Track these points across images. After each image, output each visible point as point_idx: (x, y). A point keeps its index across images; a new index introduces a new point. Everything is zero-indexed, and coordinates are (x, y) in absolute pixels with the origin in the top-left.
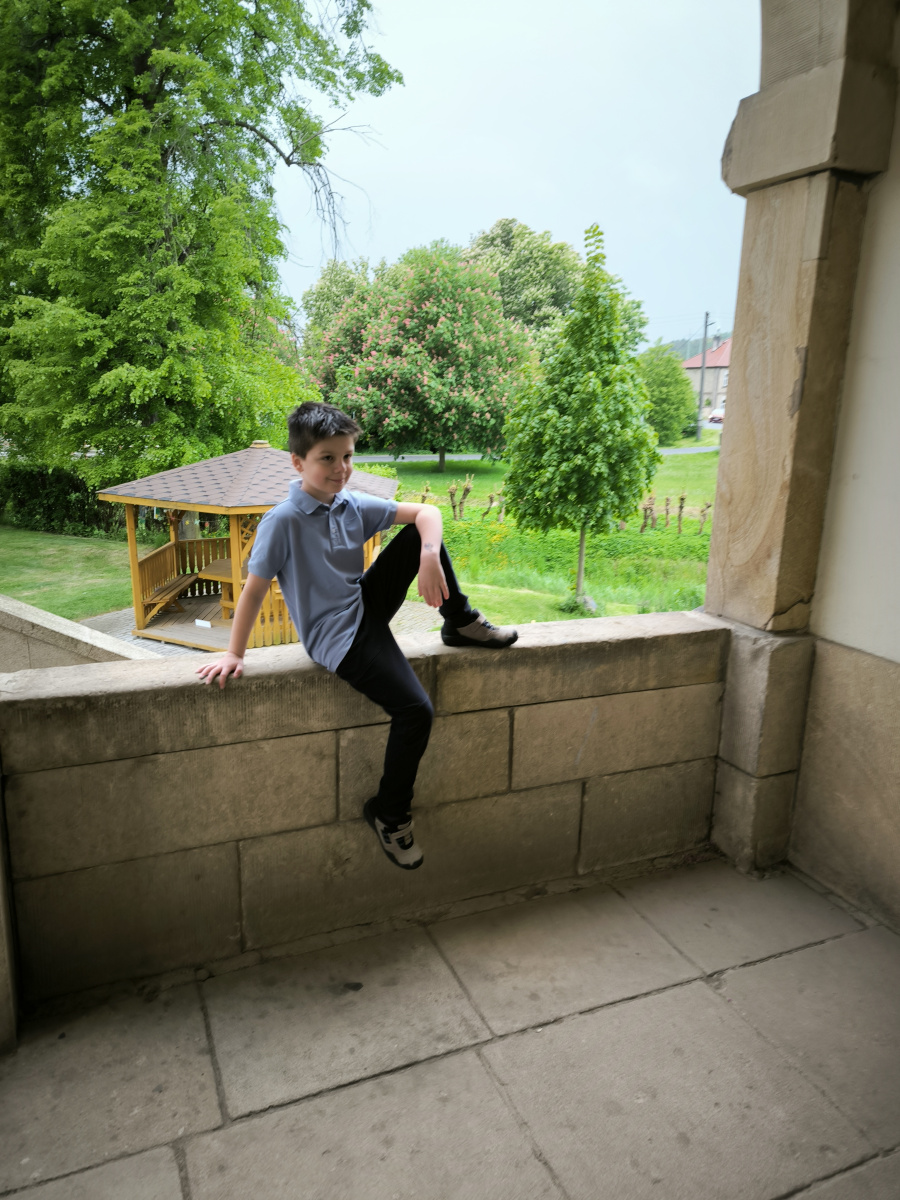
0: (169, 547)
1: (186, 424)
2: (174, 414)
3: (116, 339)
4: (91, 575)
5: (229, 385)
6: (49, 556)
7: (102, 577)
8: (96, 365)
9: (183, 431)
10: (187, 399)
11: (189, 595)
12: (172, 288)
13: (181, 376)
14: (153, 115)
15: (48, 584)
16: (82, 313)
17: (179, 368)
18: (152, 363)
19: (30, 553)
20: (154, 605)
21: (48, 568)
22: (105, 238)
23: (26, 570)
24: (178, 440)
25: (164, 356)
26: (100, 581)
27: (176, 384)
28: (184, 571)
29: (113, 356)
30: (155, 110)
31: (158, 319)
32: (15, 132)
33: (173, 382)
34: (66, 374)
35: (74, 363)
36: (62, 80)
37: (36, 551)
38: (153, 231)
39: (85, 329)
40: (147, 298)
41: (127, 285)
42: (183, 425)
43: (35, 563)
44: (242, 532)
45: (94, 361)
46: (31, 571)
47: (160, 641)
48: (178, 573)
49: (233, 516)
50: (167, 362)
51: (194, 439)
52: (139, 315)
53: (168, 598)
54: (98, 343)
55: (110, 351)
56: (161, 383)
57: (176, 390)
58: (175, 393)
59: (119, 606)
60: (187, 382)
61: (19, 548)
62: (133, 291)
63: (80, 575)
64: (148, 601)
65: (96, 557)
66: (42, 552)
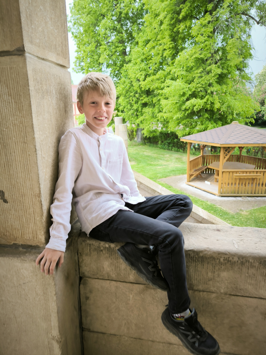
0: (200, 157)
1: (210, 117)
2: (207, 114)
3: (192, 91)
4: (177, 163)
5: (226, 104)
6: (167, 157)
7: (180, 164)
8: (185, 100)
9: (209, 120)
10: (211, 109)
11: (205, 172)
12: (211, 73)
13: (211, 101)
14: (212, 17)
15: (165, 165)
16: (183, 84)
17: (211, 99)
18: (202, 98)
19: (162, 156)
20: (193, 175)
21: (166, 161)
22: (193, 59)
23: (160, 161)
24: (207, 122)
25: (206, 95)
26: (179, 165)
27: (209, 104)
28: (204, 165)
29: (190, 96)
30: (213, 15)
31: (206, 83)
32: (171, 32)
33: (208, 104)
34: (177, 103)
35: (179, 100)
36: (186, 13)
37: (164, 155)
38: (208, 55)
39: (183, 89)
40: (203, 77)
41: (197, 73)
42: (209, 118)
43: (163, 159)
44: (225, 153)
45: (185, 98)
46: (161, 161)
47: (193, 187)
48: (202, 165)
49: (222, 147)
50: (207, 97)
51: (212, 122)
52: (200, 82)
53: (197, 173)
54: (186, 93)
55: (190, 95)
56: (204, 104)
57: (208, 106)
58: (208, 107)
59: (183, 174)
60: (212, 103)
61: (159, 154)
62: (199, 75)
63: (174, 163)
64: (191, 173)
65: (179, 158)
66: (165, 156)
